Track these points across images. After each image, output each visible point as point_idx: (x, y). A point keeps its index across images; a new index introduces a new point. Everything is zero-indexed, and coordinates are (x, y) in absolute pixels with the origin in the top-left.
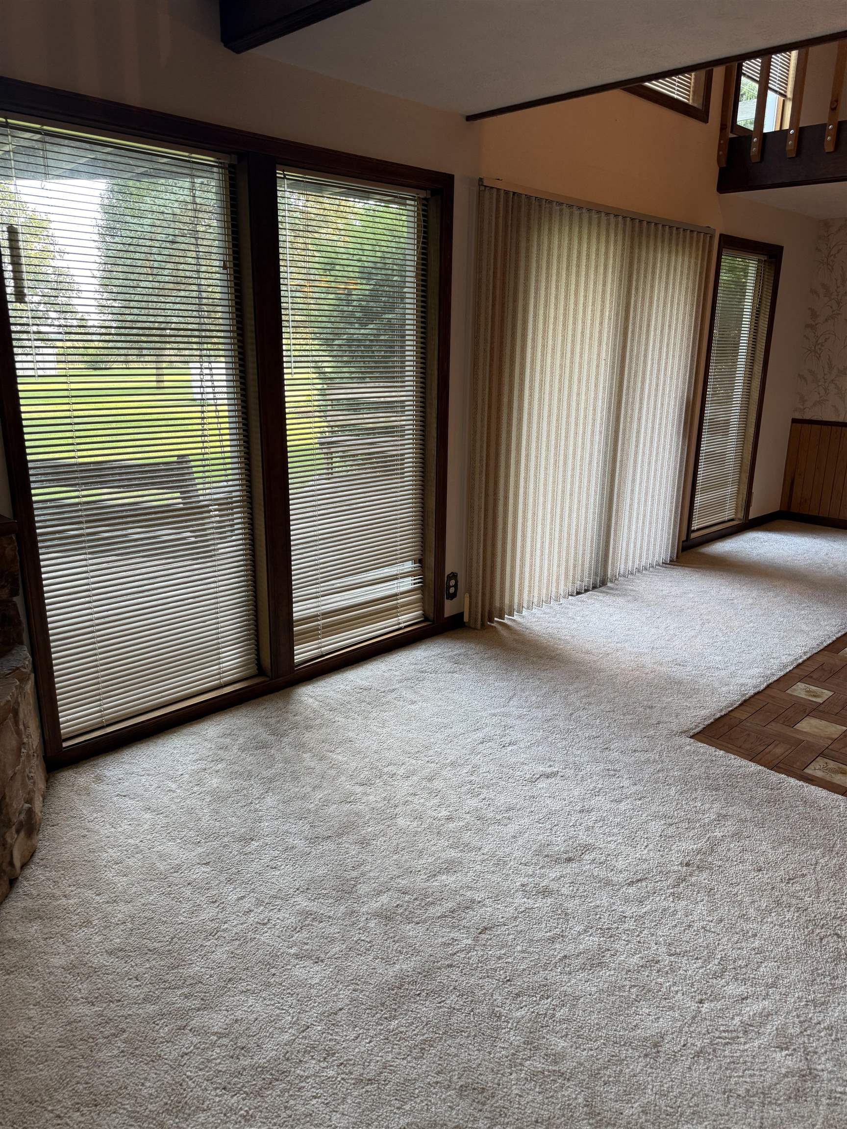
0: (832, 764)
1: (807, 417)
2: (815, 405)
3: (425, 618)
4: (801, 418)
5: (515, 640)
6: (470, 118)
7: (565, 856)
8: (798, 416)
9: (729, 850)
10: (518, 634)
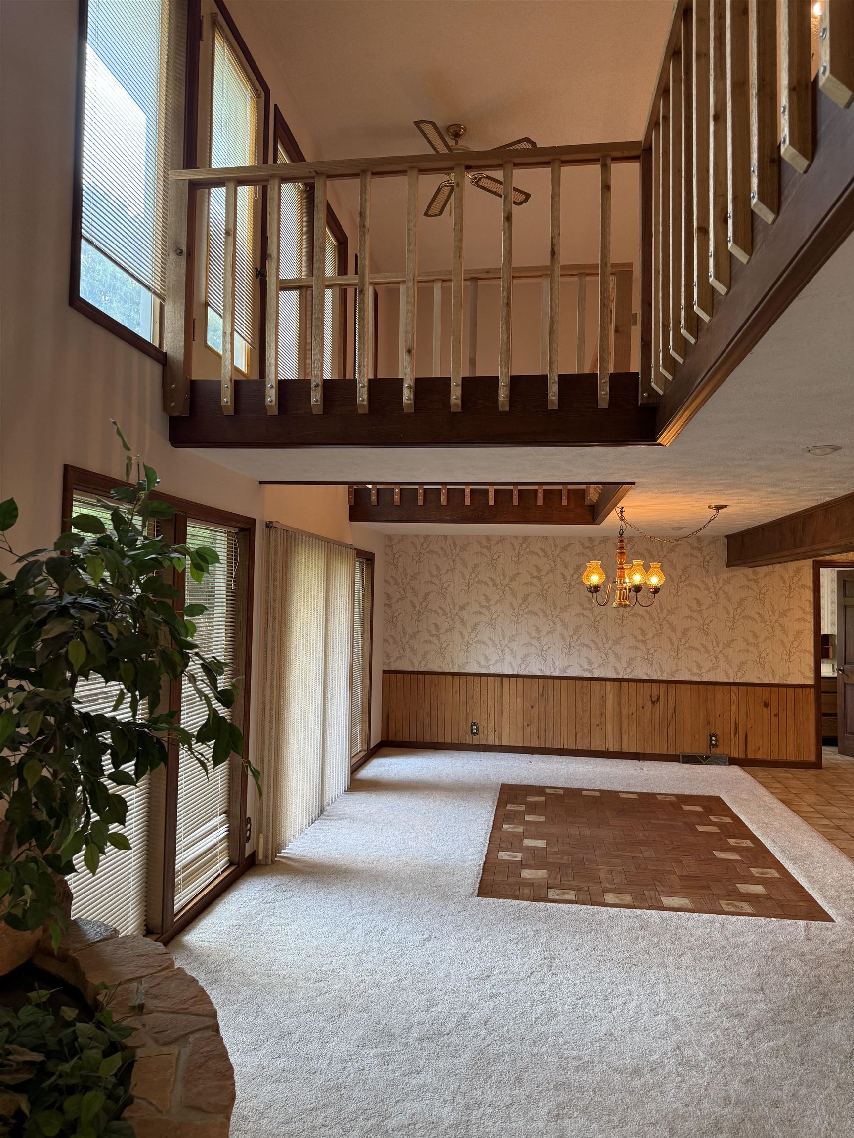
0: (558, 891)
1: (393, 669)
2: (397, 660)
3: (231, 863)
4: (389, 669)
5: (304, 866)
6: (261, 483)
7: (484, 976)
8: (387, 668)
9: (555, 946)
10: (303, 862)
